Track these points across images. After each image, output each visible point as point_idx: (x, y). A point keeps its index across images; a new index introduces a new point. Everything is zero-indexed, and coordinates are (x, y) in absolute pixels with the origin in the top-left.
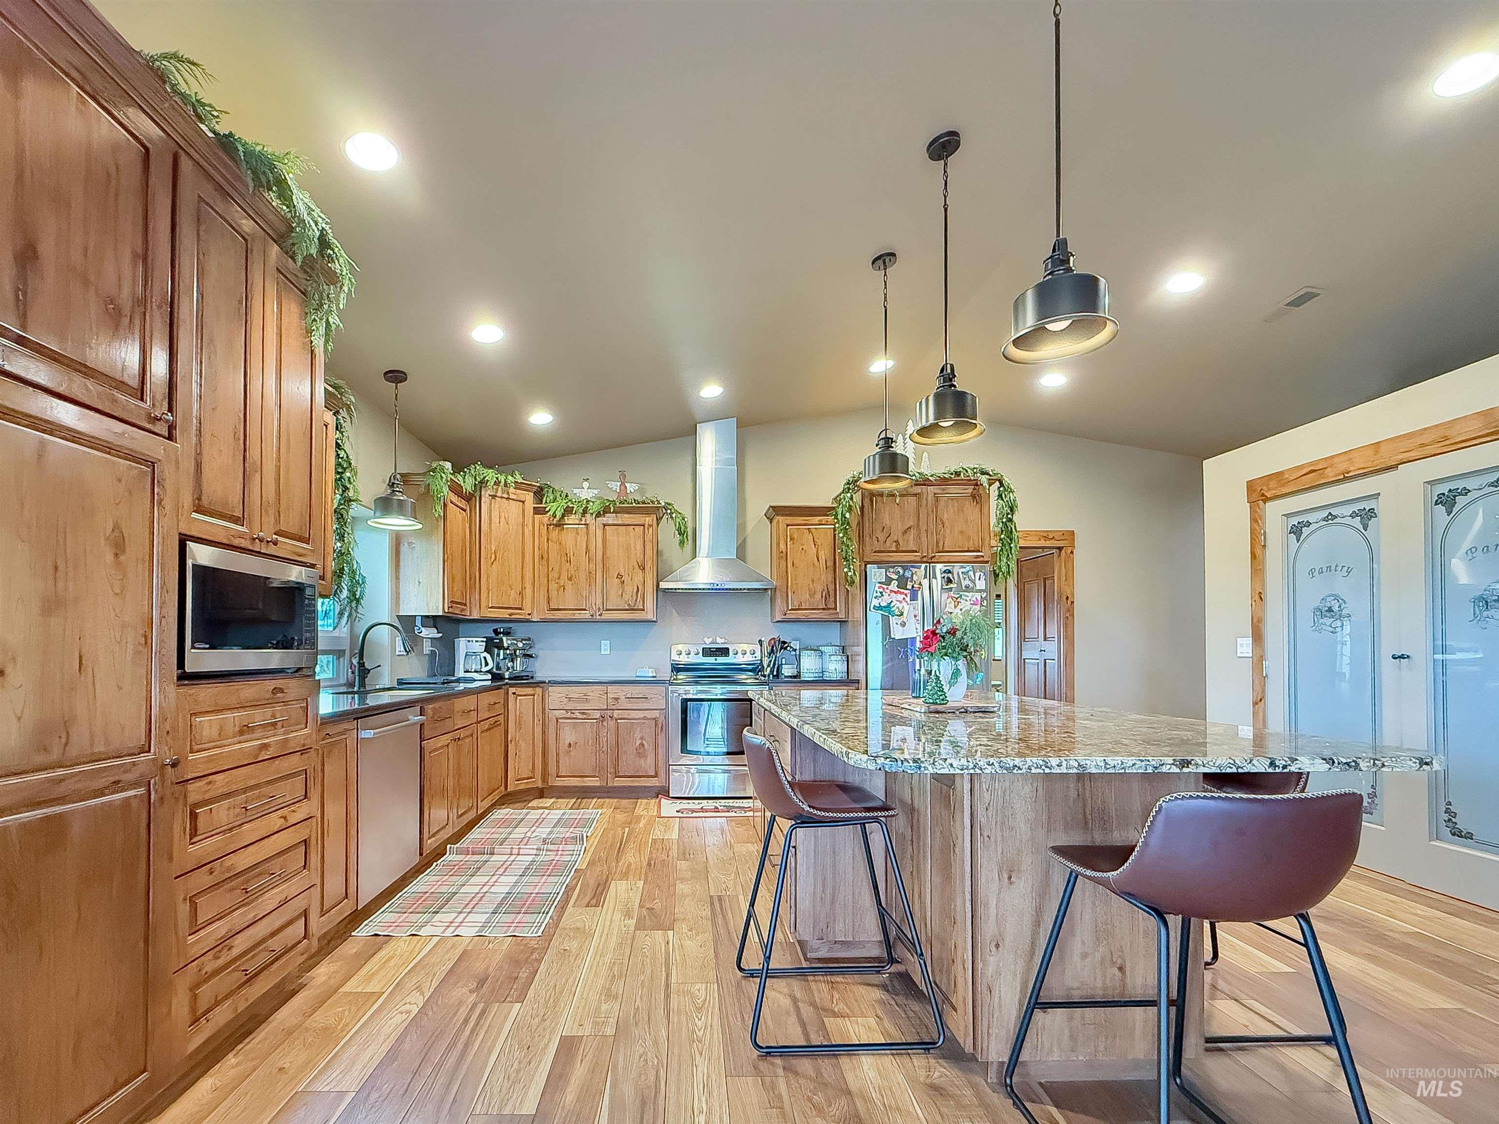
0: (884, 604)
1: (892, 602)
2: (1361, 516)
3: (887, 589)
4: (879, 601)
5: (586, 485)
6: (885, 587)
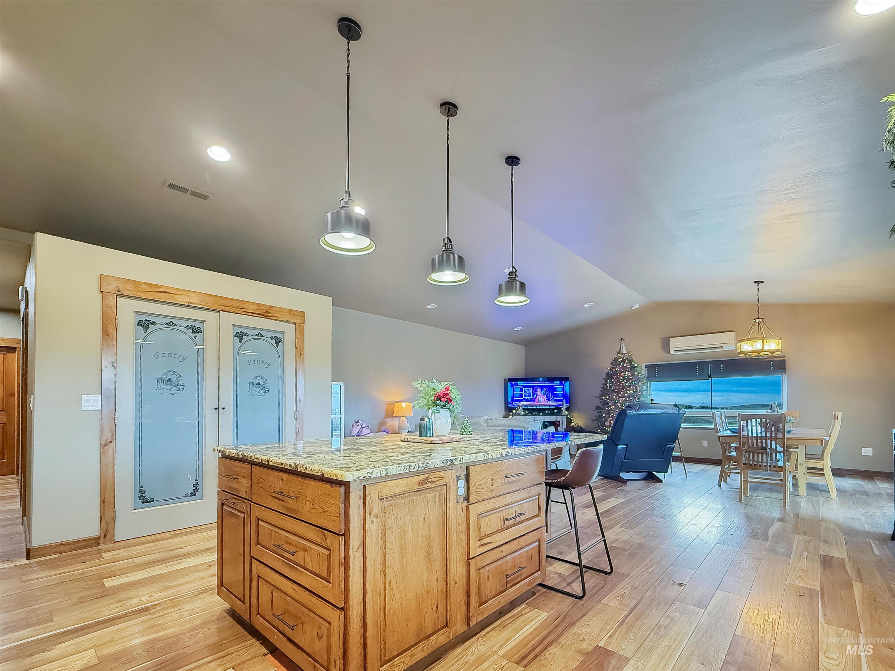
2: (192, 329)
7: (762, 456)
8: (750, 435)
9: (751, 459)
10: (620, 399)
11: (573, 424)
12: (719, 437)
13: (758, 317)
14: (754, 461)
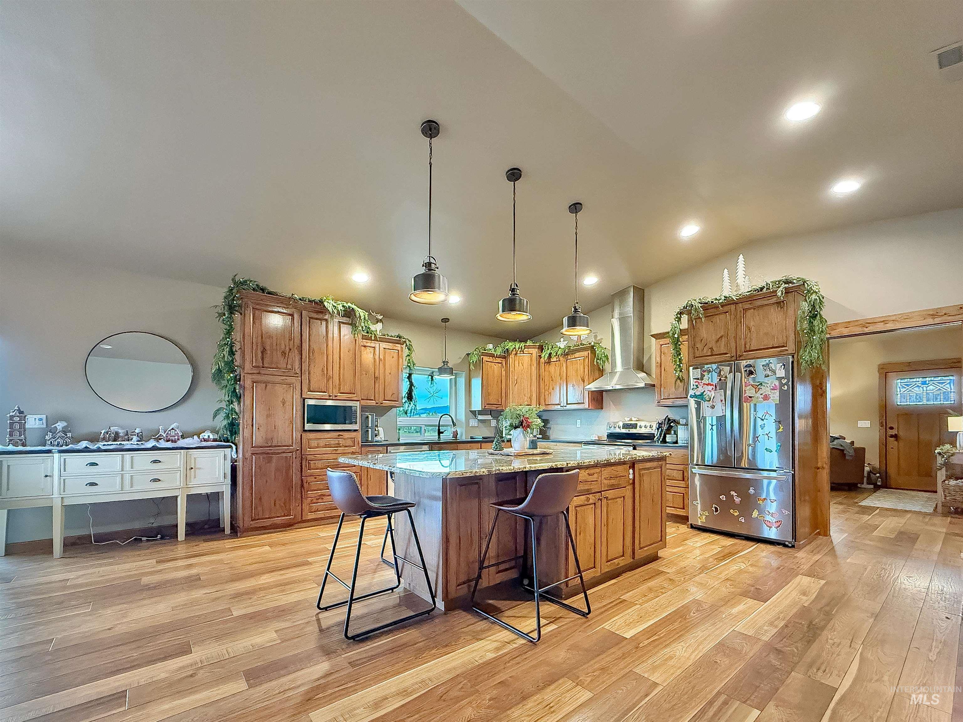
0: (698, 393)
1: (704, 391)
3: (701, 383)
4: (694, 392)
5: (562, 340)
6: (700, 381)
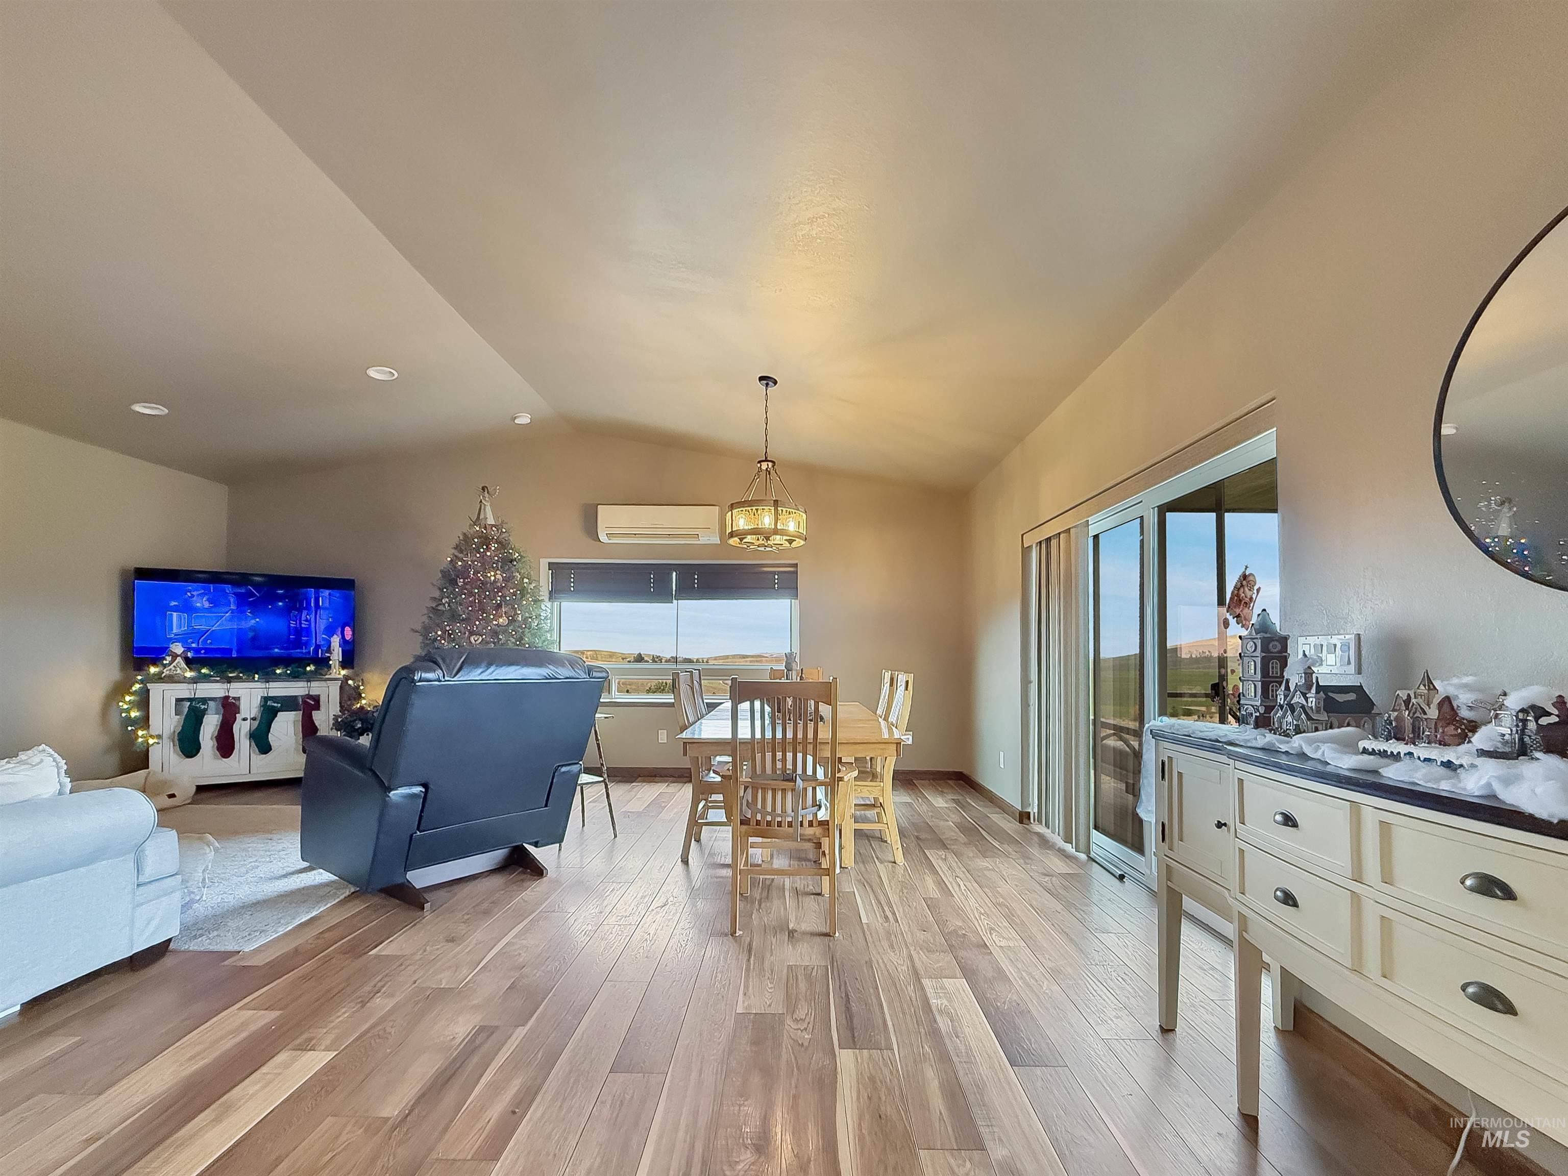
7: (784, 798)
8: (758, 735)
9: (759, 806)
10: (472, 639)
11: (364, 702)
12: (686, 743)
13: (766, 458)
14: (764, 813)
